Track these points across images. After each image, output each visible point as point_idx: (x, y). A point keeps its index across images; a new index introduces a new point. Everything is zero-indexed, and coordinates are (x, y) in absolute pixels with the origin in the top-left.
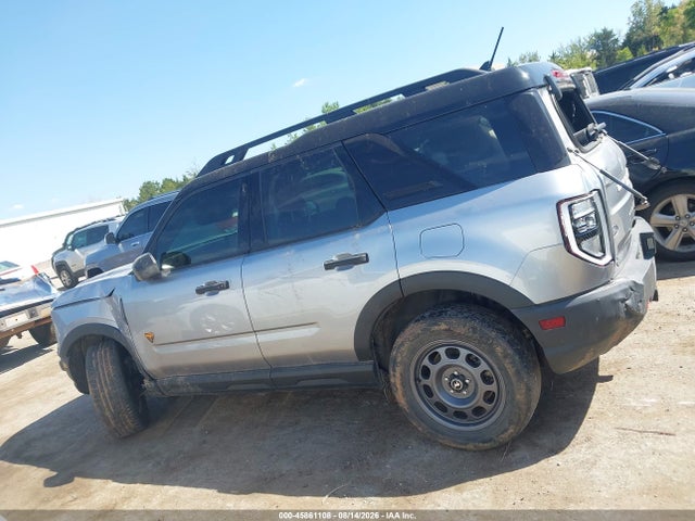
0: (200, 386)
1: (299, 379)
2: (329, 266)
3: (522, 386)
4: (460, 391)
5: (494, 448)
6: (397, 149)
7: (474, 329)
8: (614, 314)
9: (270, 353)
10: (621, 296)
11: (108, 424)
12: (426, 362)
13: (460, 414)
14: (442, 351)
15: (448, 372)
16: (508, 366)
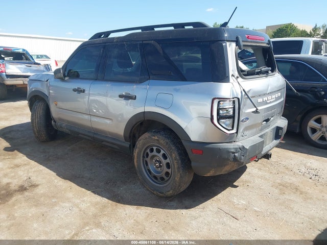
0: (70, 130)
1: (103, 141)
2: (121, 96)
3: (179, 174)
4: (158, 168)
5: (164, 197)
6: (161, 52)
7: (167, 143)
8: (227, 157)
9: (94, 126)
10: (233, 150)
11: (35, 133)
12: (148, 151)
13: (155, 177)
14: (155, 148)
15: (155, 158)
16: (176, 164)
